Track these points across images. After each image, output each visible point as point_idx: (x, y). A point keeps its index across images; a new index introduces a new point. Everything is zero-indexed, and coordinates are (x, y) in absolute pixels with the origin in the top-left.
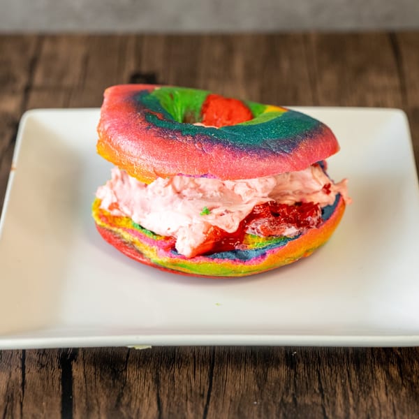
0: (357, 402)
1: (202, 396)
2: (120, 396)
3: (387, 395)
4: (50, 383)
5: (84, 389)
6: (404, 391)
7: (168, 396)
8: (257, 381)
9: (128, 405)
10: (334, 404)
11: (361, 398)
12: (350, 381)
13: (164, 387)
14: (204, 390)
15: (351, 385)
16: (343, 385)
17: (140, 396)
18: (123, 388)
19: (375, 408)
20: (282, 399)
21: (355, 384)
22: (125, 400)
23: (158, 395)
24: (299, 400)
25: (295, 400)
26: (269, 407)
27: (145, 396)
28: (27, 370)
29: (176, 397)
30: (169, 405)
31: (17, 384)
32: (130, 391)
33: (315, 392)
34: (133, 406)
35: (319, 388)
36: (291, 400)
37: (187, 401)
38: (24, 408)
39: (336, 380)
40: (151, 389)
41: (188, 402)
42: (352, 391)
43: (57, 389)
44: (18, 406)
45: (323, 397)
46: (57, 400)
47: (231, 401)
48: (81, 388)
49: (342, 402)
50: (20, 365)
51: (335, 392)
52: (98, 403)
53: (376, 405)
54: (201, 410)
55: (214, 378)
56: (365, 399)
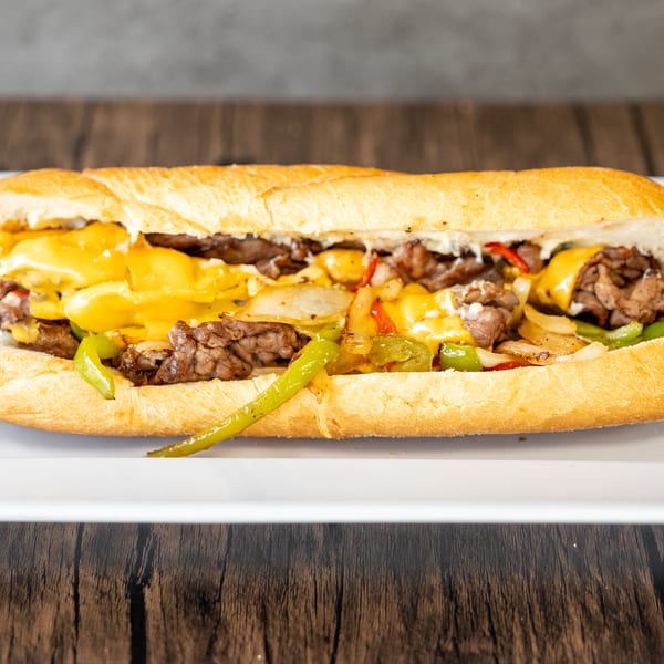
0: (543, 650)
1: (327, 639)
2: (213, 639)
3: (583, 639)
4: (114, 620)
5: (162, 627)
6: (607, 636)
7: (280, 640)
8: (404, 619)
9: (224, 653)
10: (511, 653)
11: (548, 644)
12: (532, 619)
13: (273, 626)
14: (329, 630)
15: (533, 624)
16: (523, 625)
17: (240, 639)
18: (216, 628)
19: (567, 660)
21: (539, 624)
22: (220, 645)
23: (265, 637)
24: (462, 647)
25: (456, 646)
26: (421, 657)
27: (247, 640)
28: (81, 601)
29: (291, 641)
30: (282, 652)
31: (69, 622)
32: (227, 632)
33: (484, 634)
34: (231, 655)
35: (489, 629)
36: (450, 647)
37: (305, 647)
38: (78, 656)
39: (513, 618)
40: (256, 630)
41: (308, 649)
43: (125, 629)
44: (70, 653)
45: (495, 642)
46: (124, 645)
48: (158, 628)
49: (521, 650)
50: (72, 593)
52: (182, 650)
53: (569, 655)
55: (343, 613)
56: (553, 645)
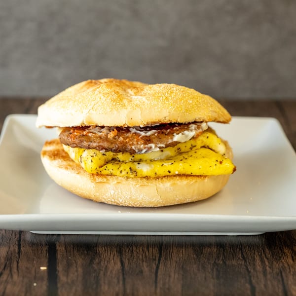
20: (215, 262)
42: (267, 259)
47: (176, 262)
51: (255, 259)
54: (154, 266)
